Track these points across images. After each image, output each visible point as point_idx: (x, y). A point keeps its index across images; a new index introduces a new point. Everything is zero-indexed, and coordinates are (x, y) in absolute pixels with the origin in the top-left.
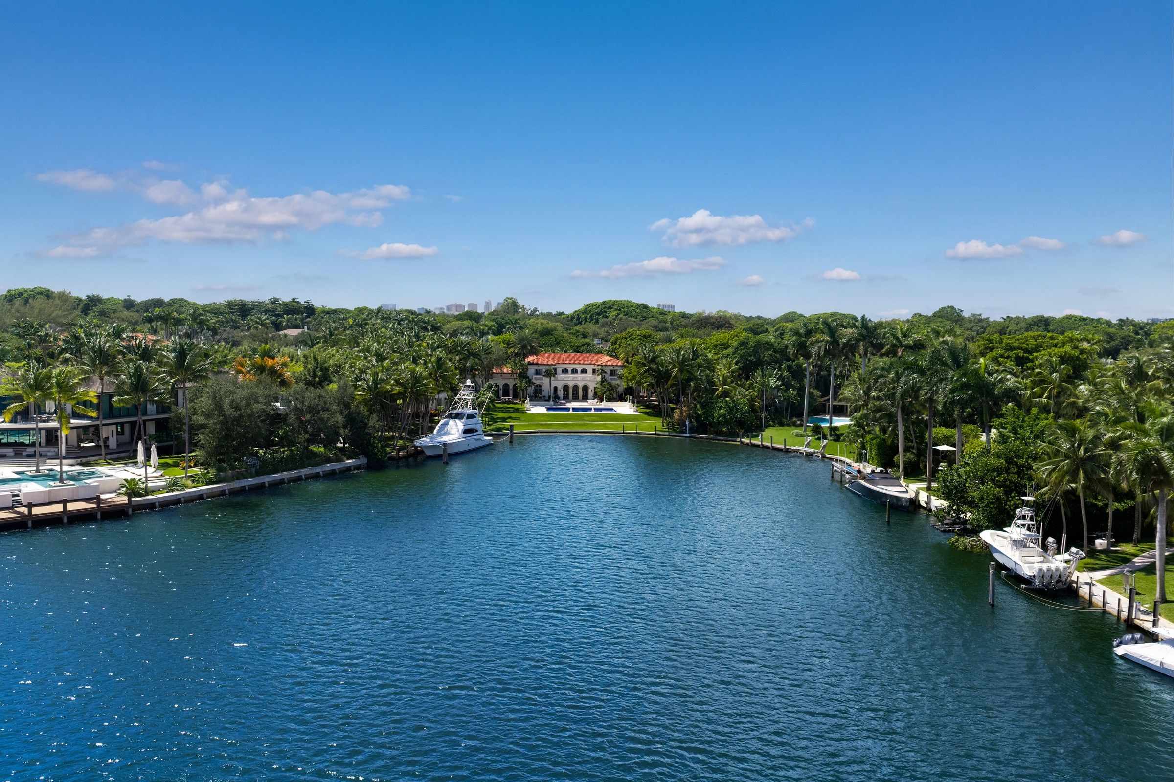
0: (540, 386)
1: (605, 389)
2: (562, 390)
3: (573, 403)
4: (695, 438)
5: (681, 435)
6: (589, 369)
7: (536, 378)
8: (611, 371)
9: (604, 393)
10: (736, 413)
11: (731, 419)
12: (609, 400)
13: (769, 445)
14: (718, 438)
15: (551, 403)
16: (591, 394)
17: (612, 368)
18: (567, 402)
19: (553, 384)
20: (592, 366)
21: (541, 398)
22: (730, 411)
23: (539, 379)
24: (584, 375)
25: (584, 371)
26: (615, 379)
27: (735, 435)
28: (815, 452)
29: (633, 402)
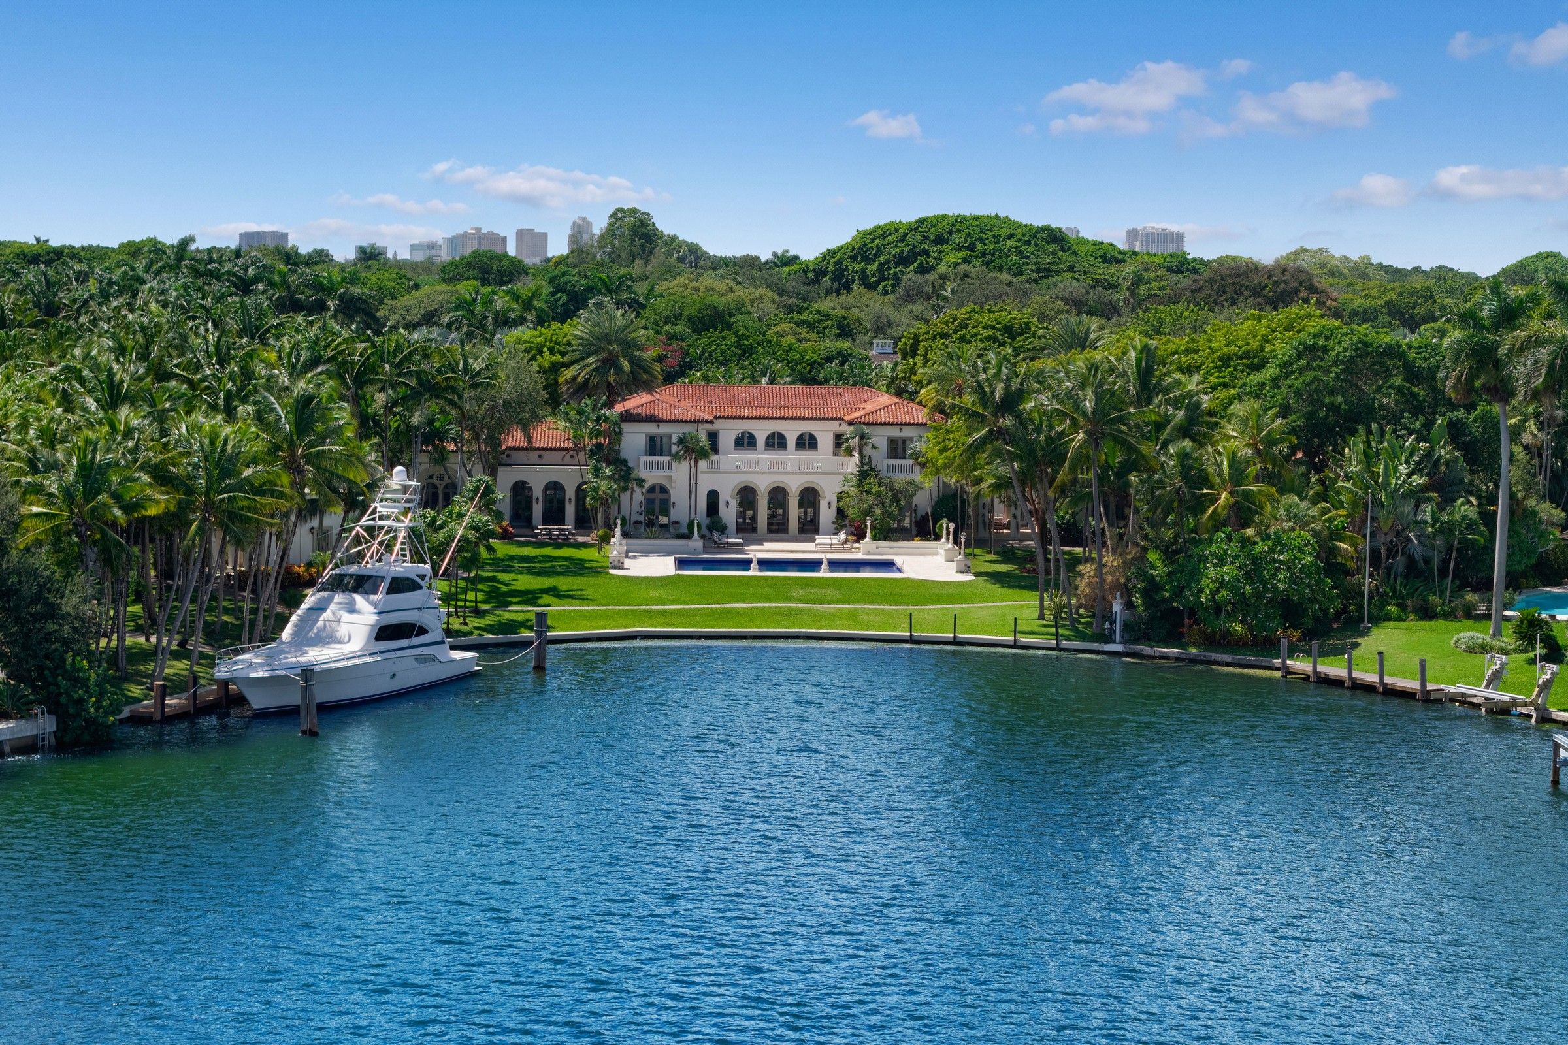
0: (664, 490)
1: (871, 500)
2: (734, 503)
3: (768, 545)
4: (1139, 655)
5: (1095, 646)
6: (825, 434)
7: (648, 466)
8: (893, 442)
9: (868, 512)
10: (1274, 575)
11: (1258, 595)
12: (884, 534)
13: (1373, 678)
14: (1215, 656)
15: (696, 543)
16: (827, 514)
17: (895, 432)
18: (748, 542)
19: (706, 483)
20: (834, 427)
21: (664, 527)
22: (1254, 569)
23: (658, 466)
24: (806, 455)
25: (807, 442)
26: (903, 469)
27: (1267, 646)
28: (1515, 703)
29: (956, 542)
